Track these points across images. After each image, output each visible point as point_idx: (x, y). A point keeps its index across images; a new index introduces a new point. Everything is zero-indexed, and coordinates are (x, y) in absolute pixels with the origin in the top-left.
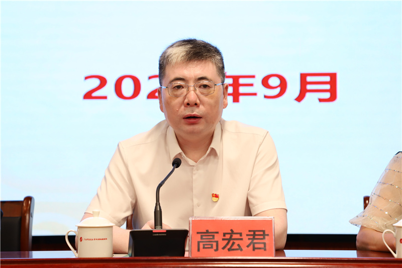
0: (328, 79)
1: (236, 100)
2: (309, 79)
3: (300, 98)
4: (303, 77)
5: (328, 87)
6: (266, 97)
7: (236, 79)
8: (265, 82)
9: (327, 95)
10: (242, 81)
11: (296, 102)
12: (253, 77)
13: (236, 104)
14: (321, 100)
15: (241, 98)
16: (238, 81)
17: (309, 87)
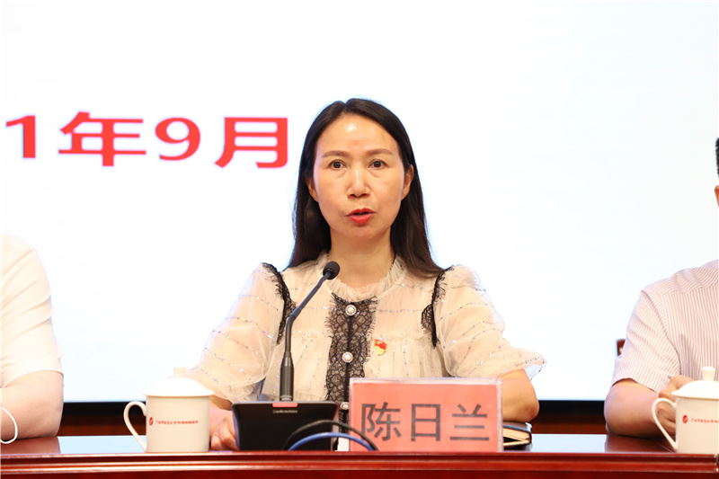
0: (272, 127)
1: (108, 162)
2: (239, 127)
3: (223, 161)
4: (230, 123)
5: (272, 142)
6: (162, 157)
7: (108, 124)
8: (161, 131)
9: (271, 157)
10: (118, 128)
11: (217, 168)
12: (140, 121)
13: (108, 169)
14: (260, 165)
15: (117, 158)
16: (112, 128)
17: (239, 141)
